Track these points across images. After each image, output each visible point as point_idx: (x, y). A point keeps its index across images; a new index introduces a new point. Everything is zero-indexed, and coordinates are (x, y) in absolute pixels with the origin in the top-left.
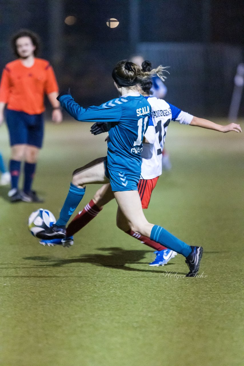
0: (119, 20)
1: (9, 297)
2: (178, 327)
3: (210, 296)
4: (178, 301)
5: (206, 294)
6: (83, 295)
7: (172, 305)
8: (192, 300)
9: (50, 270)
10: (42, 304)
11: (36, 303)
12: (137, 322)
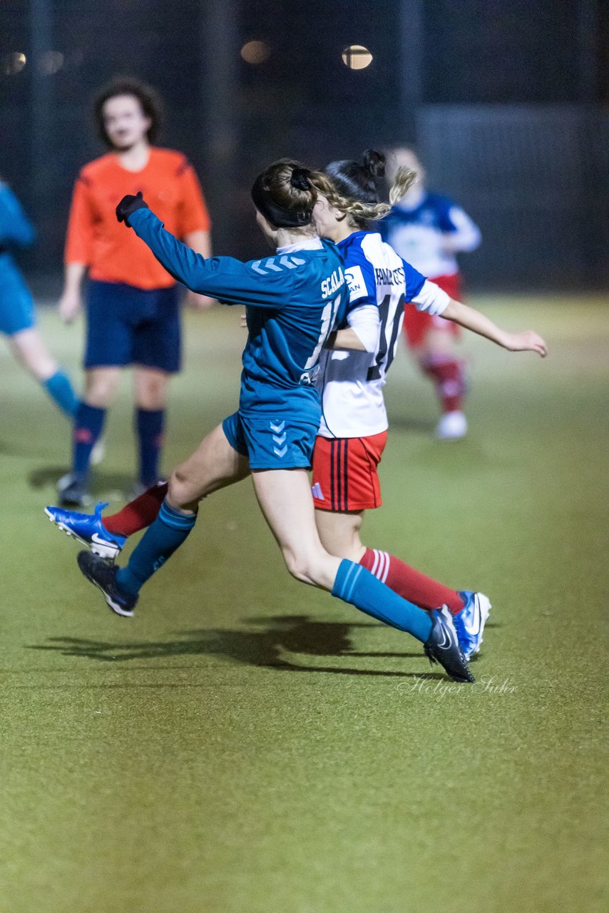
0: (371, 51)
1: (109, 744)
2: (519, 813)
3: (597, 737)
4: (519, 749)
5: (588, 732)
6: (287, 736)
7: (505, 760)
8: (553, 745)
9: (208, 676)
10: (187, 761)
11: (174, 757)
12: (420, 803)
